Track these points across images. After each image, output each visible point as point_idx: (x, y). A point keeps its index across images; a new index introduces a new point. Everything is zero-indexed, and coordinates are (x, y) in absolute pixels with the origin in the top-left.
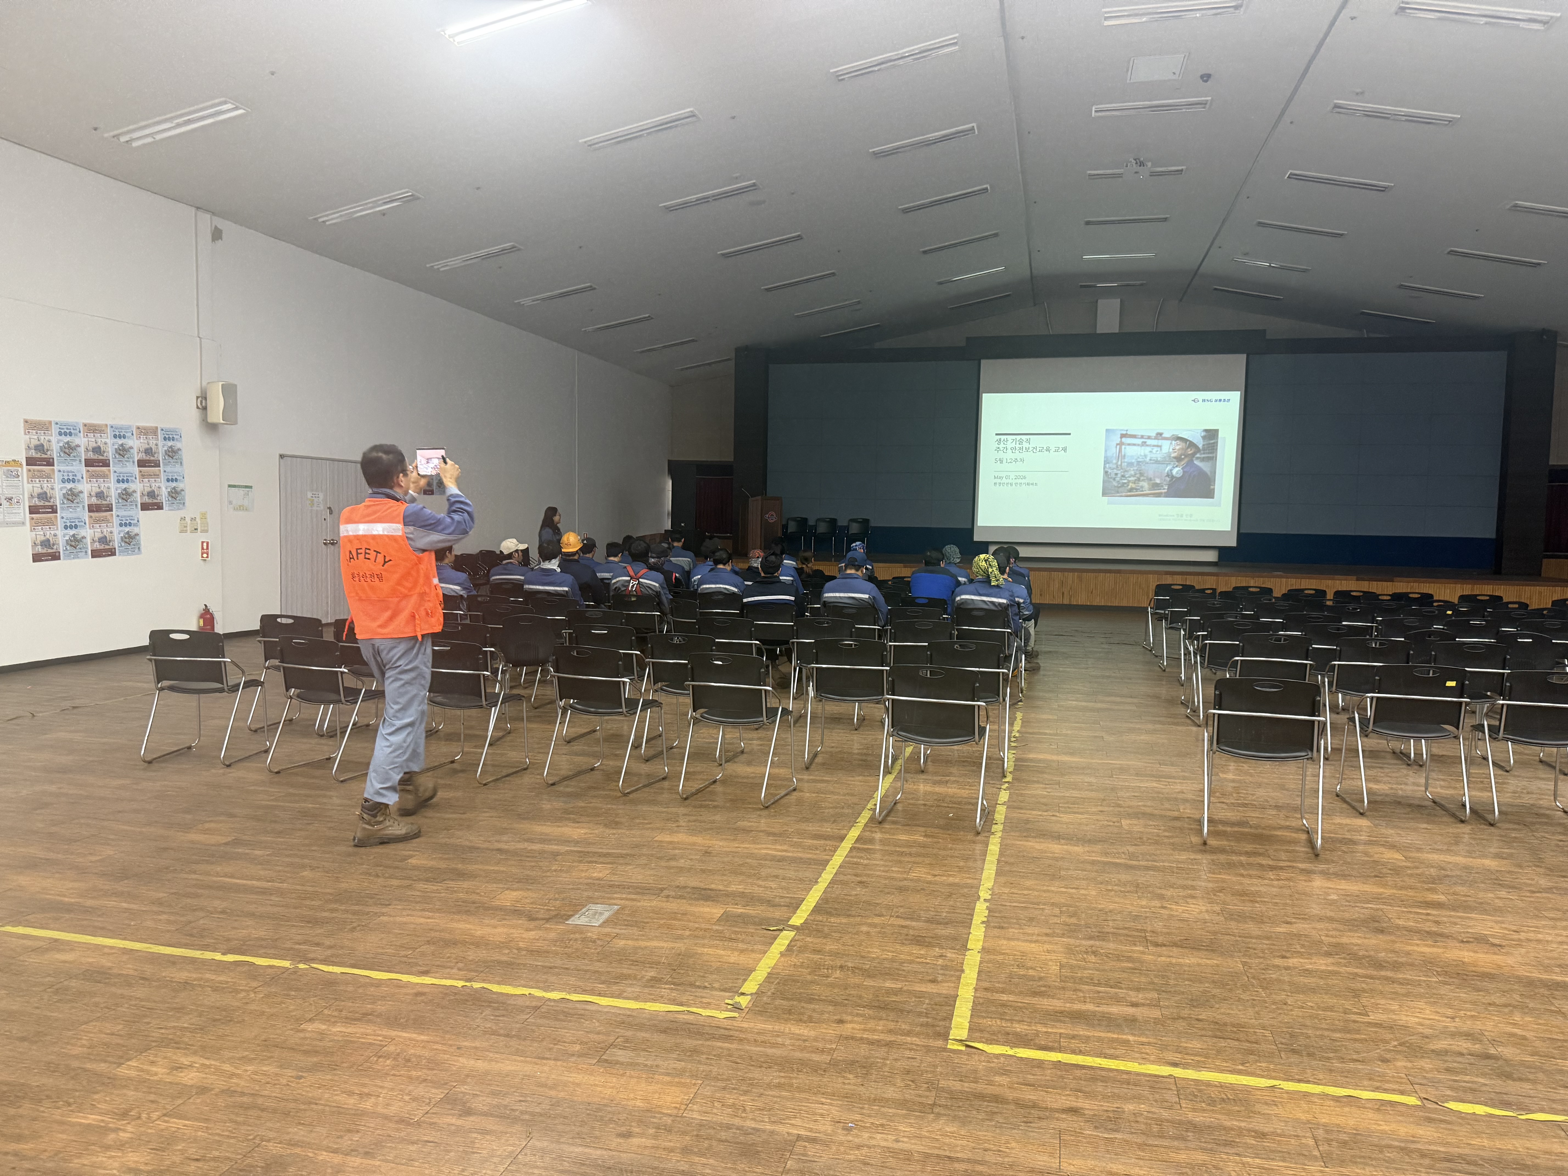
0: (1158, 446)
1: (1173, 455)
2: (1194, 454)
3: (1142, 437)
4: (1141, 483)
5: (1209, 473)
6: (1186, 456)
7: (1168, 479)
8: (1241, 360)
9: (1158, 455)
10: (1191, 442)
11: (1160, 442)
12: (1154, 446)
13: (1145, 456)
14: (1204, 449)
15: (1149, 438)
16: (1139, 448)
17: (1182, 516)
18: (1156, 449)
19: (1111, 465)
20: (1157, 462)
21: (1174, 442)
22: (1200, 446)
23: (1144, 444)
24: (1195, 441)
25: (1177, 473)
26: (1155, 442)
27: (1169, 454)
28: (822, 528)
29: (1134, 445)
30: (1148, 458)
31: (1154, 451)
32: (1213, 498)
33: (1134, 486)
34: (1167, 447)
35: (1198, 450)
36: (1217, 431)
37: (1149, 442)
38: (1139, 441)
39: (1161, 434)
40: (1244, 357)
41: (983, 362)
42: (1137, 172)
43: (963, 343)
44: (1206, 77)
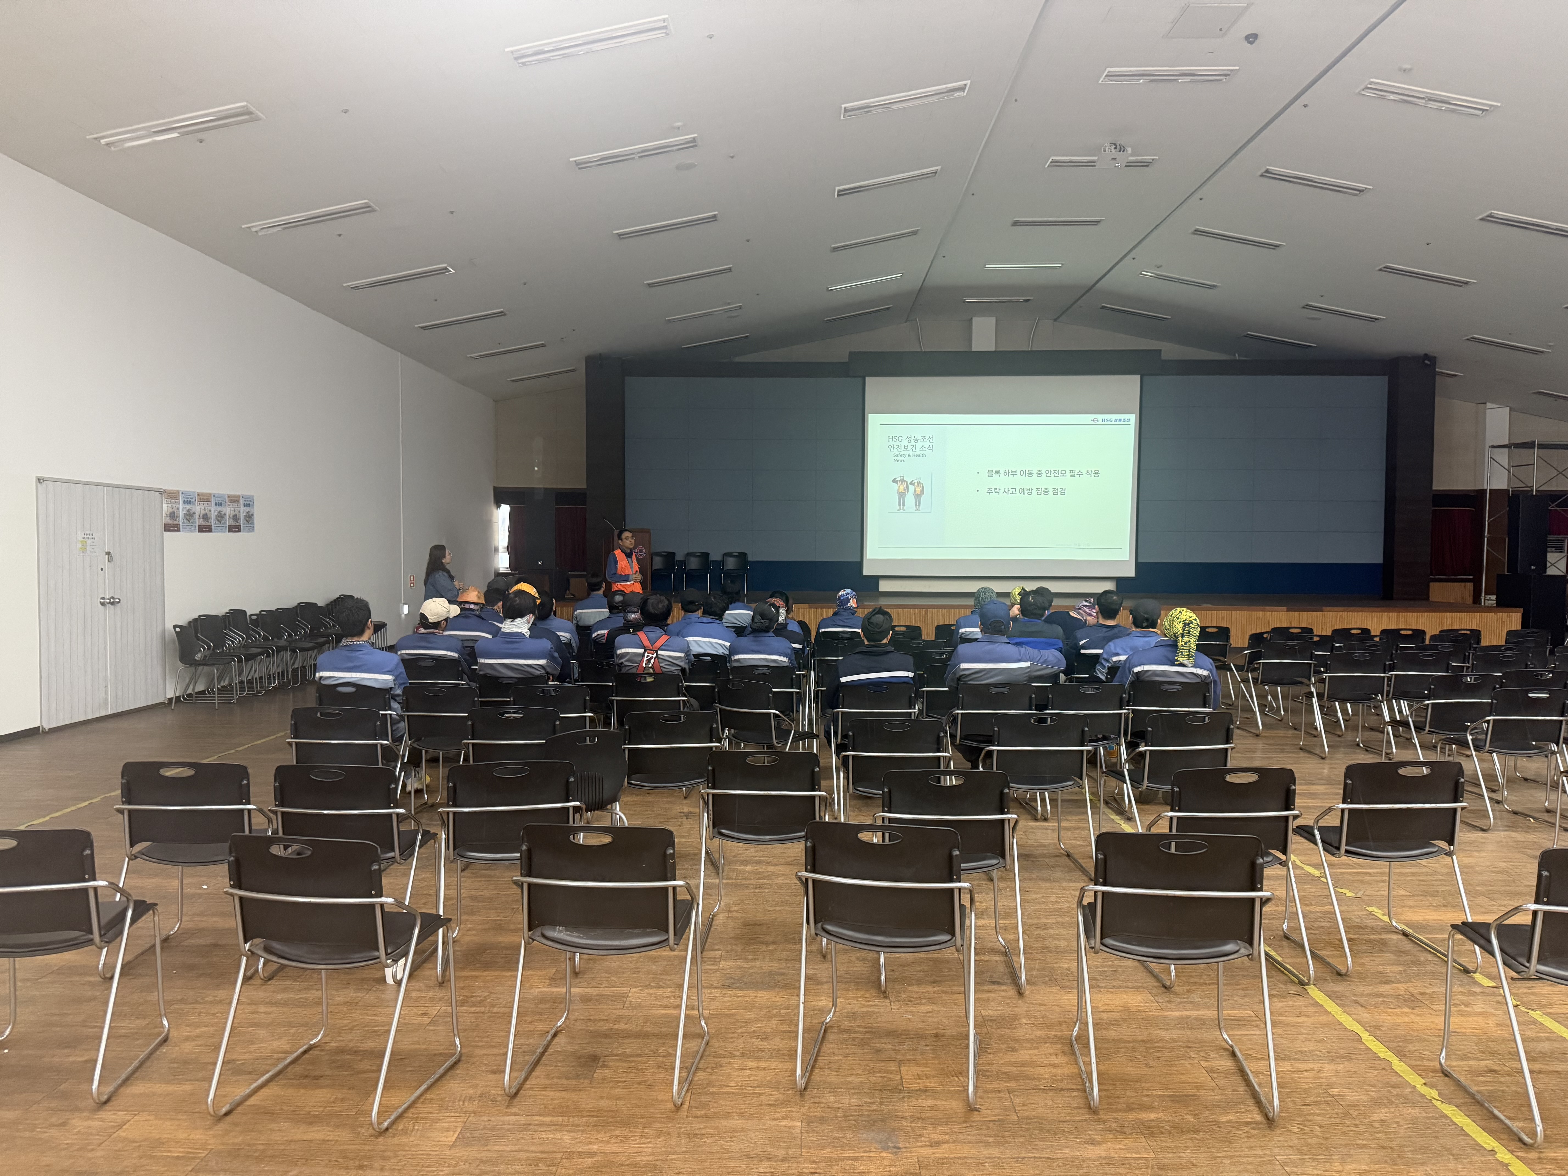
8: (1134, 381)
17: (1080, 545)
28: (694, 564)
40: (1138, 378)
41: (867, 379)
42: (1114, 159)
43: (845, 358)
44: (1252, 39)
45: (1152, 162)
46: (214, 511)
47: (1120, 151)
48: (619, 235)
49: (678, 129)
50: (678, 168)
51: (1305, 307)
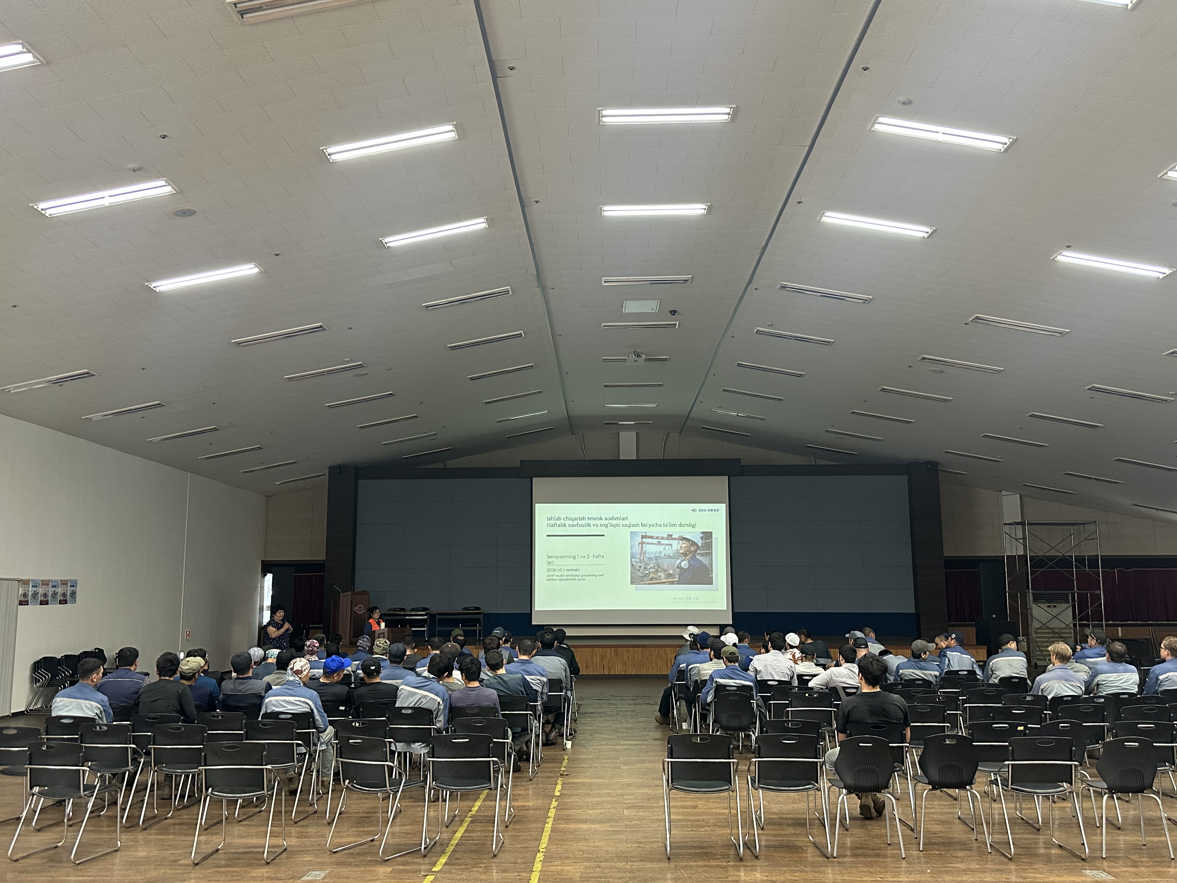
0: (669, 545)
1: (681, 552)
2: (696, 551)
3: (657, 538)
4: (659, 574)
5: (708, 565)
7: (679, 570)
8: (724, 480)
9: (669, 551)
12: (667, 544)
13: (661, 552)
14: (702, 547)
15: (662, 538)
16: (655, 546)
17: (690, 599)
18: (668, 547)
19: (636, 560)
20: (669, 557)
22: (700, 545)
23: (659, 543)
24: (696, 541)
26: (667, 542)
27: (678, 550)
29: (652, 544)
30: (663, 554)
31: (667, 549)
32: (712, 584)
33: (654, 576)
34: (676, 545)
35: (698, 548)
36: (711, 533)
37: (663, 541)
38: (656, 541)
39: (671, 536)
40: (726, 478)
41: (534, 479)
42: (636, 361)
43: (518, 465)
44: (673, 312)
45: (667, 359)
46: (51, 591)
48: (329, 406)
49: (348, 361)
50: (355, 376)
51: (827, 431)
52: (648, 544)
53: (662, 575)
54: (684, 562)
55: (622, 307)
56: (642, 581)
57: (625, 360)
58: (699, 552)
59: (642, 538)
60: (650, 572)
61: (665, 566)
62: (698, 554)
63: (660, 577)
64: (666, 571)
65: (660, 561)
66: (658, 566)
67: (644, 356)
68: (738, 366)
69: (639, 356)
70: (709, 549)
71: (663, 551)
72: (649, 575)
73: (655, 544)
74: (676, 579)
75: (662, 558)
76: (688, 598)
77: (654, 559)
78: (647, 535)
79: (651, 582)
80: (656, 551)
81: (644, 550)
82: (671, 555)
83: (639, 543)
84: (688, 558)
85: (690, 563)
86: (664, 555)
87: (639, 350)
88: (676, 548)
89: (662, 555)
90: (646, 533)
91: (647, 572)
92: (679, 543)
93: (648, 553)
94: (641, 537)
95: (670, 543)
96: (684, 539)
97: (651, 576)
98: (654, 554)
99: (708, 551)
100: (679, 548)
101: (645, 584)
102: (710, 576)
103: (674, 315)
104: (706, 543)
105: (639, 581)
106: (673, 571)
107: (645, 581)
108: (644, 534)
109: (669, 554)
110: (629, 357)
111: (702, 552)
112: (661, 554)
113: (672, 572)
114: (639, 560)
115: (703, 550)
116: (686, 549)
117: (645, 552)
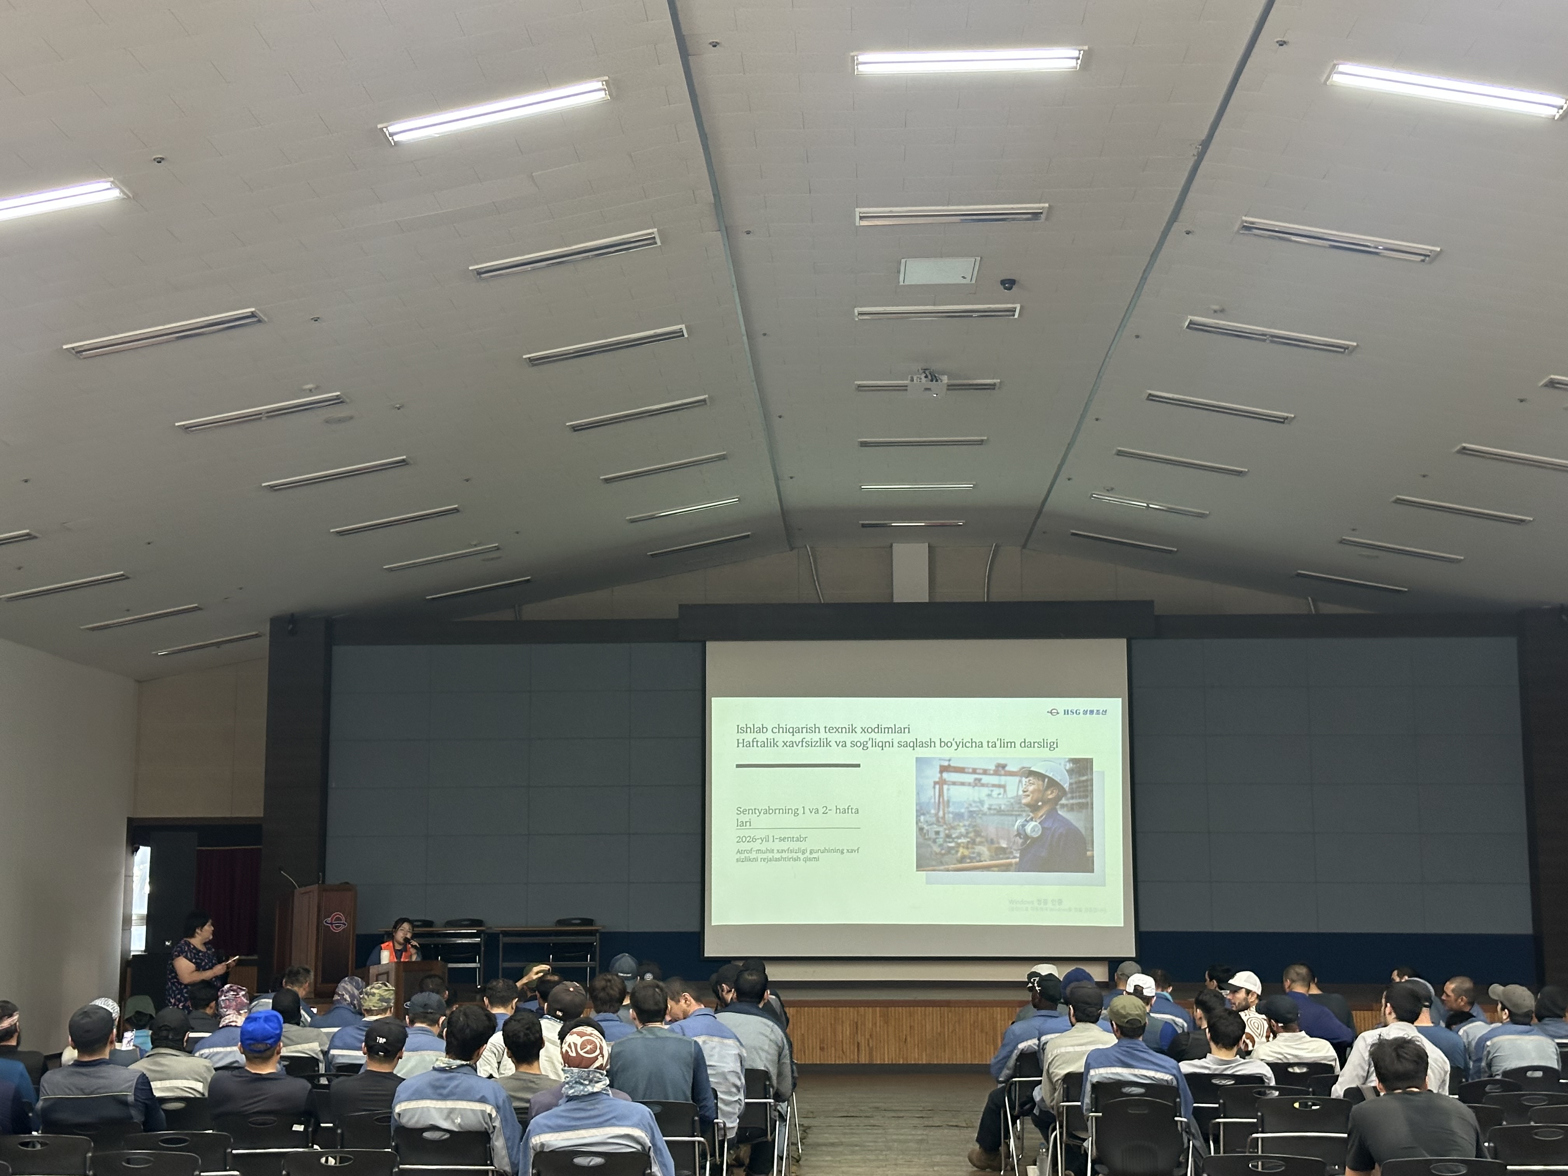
0: (999, 786)
1: (1024, 801)
2: (1058, 799)
3: (974, 771)
4: (978, 848)
5: (1083, 831)
6: (1044, 803)
7: (1020, 841)
8: (1119, 647)
9: (999, 800)
10: (1049, 778)
11: (1003, 780)
12: (994, 786)
13: (982, 802)
14: (1072, 791)
15: (985, 772)
16: (970, 789)
17: (1046, 902)
18: (996, 791)
19: (928, 817)
20: (1000, 812)
21: (1024, 780)
22: (1066, 786)
23: (978, 783)
24: (1057, 779)
25: (1033, 830)
26: (994, 780)
27: (1018, 799)
29: (963, 784)
30: (986, 806)
31: (995, 794)
32: (1092, 871)
33: (966, 852)
34: (1015, 787)
35: (1062, 792)
36: (1090, 761)
37: (985, 779)
38: (970, 778)
39: (1004, 766)
40: (1123, 642)
41: (708, 644)
42: (929, 389)
43: (674, 614)
44: (1009, 284)
45: (994, 385)
47: (932, 381)
48: (271, 487)
49: (310, 390)
50: (327, 421)
51: (1342, 542)
52: (954, 783)
53: (984, 850)
54: (1033, 824)
55: (899, 272)
56: (942, 863)
57: (904, 388)
58: (1063, 801)
59: (941, 772)
60: (958, 845)
61: (992, 831)
62: (1063, 806)
63: (979, 854)
64: (992, 842)
65: (979, 821)
66: (978, 833)
67: (945, 379)
68: (1148, 399)
69: (934, 378)
70: (1086, 797)
71: (986, 799)
72: (957, 852)
73: (969, 784)
74: (1014, 861)
75: (985, 814)
76: (1039, 901)
77: (966, 815)
78: (953, 764)
79: (959, 866)
80: (971, 799)
81: (946, 799)
82: (1003, 807)
83: (935, 783)
84: (1040, 815)
85: (1046, 826)
86: (990, 809)
87: (935, 366)
88: (1015, 794)
89: (985, 808)
90: (949, 760)
91: (952, 845)
92: (1020, 781)
93: (954, 803)
94: (938, 770)
95: (1003, 783)
96: (1031, 773)
97: (959, 854)
98: (966, 805)
99: (1083, 801)
100: (1021, 793)
101: (948, 870)
102: (1089, 853)
103: (1010, 289)
104: (1080, 782)
105: (934, 863)
106: (1009, 841)
107: (947, 864)
108: (946, 764)
109: (1000, 805)
110: (912, 380)
111: (1071, 801)
112: (983, 805)
113: (1004, 845)
114: (934, 819)
115: (1072, 798)
116: (1036, 796)
117: (948, 801)
